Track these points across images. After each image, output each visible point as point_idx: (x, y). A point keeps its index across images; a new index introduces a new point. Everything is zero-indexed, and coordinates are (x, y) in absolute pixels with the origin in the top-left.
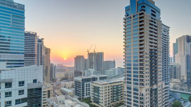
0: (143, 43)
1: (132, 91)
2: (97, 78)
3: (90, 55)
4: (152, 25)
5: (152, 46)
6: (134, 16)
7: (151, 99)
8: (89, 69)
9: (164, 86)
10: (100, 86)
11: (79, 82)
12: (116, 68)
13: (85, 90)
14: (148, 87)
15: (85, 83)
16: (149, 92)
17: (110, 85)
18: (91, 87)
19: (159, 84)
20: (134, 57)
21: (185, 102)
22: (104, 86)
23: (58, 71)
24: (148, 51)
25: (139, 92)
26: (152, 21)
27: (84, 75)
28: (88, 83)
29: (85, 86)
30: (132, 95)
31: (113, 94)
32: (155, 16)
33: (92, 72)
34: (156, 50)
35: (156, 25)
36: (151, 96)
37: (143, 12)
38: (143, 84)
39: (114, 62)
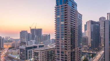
0: (66, 23)
1: (60, 54)
2: (37, 47)
3: (32, 30)
4: (72, 13)
5: (72, 26)
6: (61, 6)
7: (71, 58)
8: (31, 40)
9: (79, 50)
10: (39, 52)
11: (23, 50)
12: (51, 39)
13: (28, 55)
14: (70, 51)
15: (28, 50)
16: (70, 54)
17: (46, 51)
18: (32, 53)
19: (76, 48)
20: (62, 32)
21: (89, 58)
22: (42, 52)
23: (6, 42)
24: (70, 29)
25: (64, 54)
26: (72, 11)
27: (28, 45)
28: (30, 50)
29: (28, 52)
30: (60, 56)
31: (48, 56)
32: (74, 7)
33: (34, 42)
34: (75, 28)
35: (74, 13)
36: (71, 56)
37: (67, 4)
38: (66, 49)
39: (49, 35)
